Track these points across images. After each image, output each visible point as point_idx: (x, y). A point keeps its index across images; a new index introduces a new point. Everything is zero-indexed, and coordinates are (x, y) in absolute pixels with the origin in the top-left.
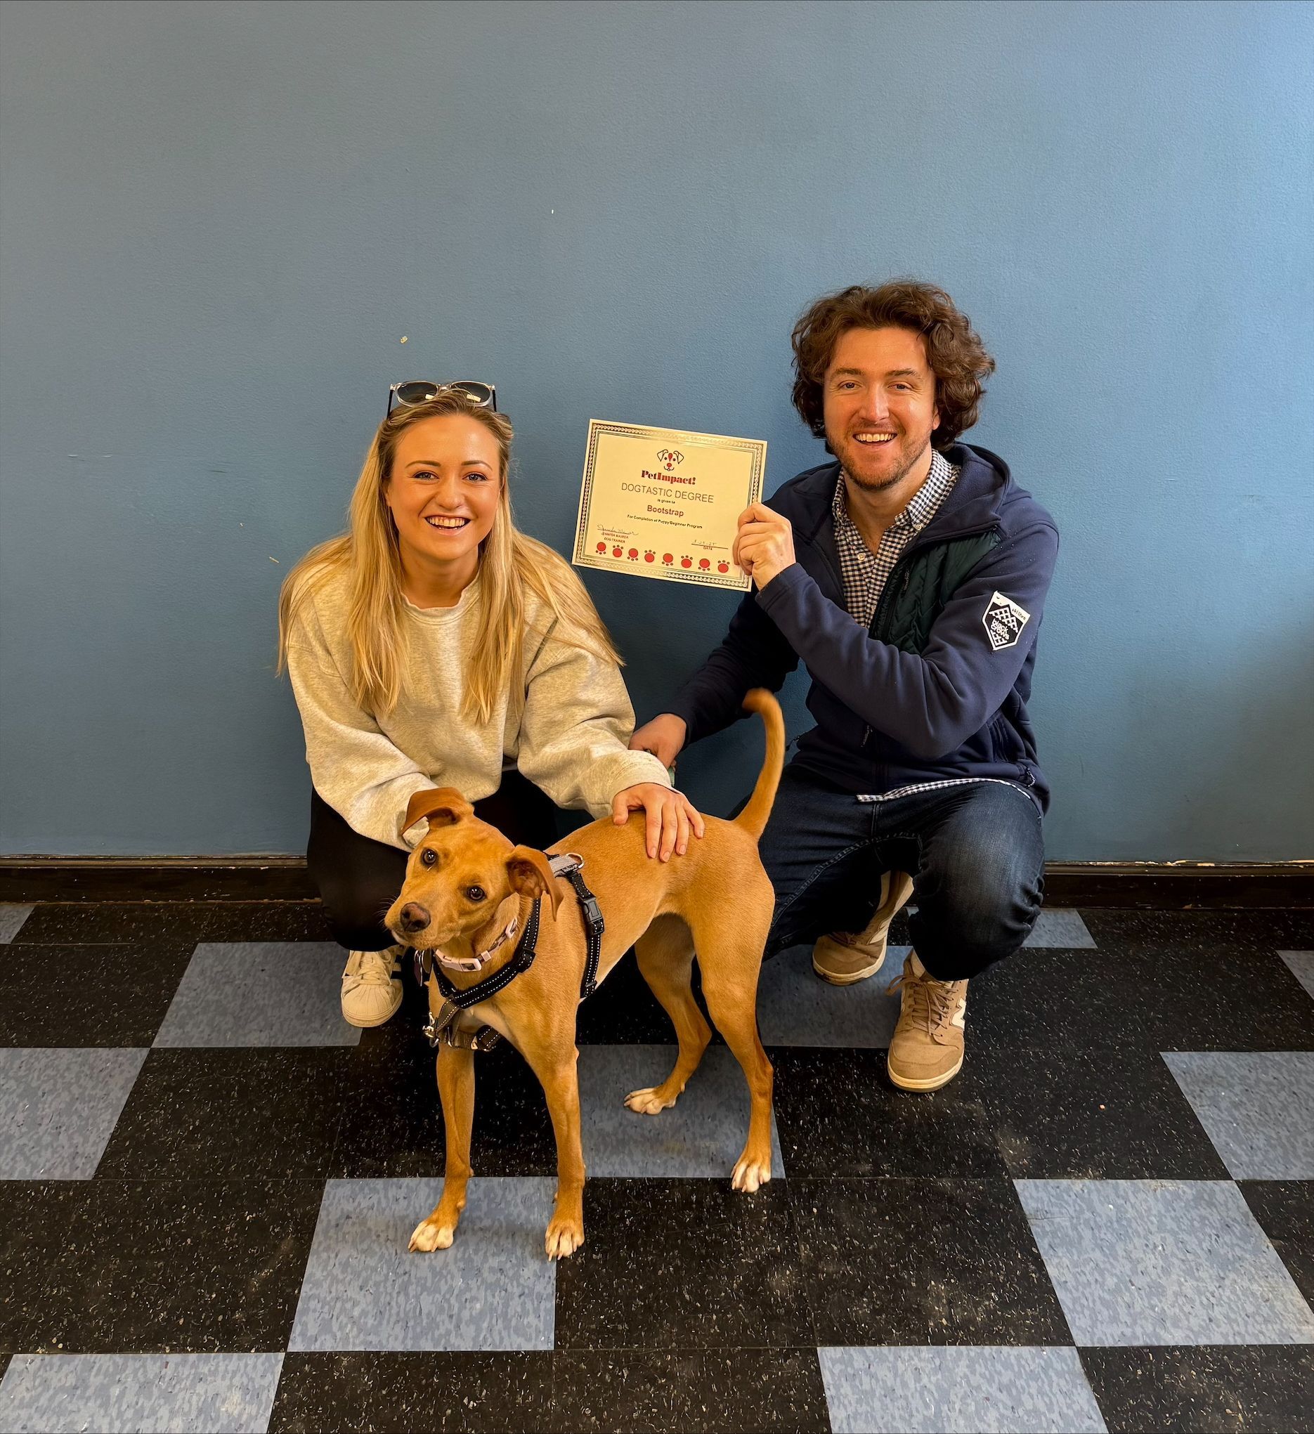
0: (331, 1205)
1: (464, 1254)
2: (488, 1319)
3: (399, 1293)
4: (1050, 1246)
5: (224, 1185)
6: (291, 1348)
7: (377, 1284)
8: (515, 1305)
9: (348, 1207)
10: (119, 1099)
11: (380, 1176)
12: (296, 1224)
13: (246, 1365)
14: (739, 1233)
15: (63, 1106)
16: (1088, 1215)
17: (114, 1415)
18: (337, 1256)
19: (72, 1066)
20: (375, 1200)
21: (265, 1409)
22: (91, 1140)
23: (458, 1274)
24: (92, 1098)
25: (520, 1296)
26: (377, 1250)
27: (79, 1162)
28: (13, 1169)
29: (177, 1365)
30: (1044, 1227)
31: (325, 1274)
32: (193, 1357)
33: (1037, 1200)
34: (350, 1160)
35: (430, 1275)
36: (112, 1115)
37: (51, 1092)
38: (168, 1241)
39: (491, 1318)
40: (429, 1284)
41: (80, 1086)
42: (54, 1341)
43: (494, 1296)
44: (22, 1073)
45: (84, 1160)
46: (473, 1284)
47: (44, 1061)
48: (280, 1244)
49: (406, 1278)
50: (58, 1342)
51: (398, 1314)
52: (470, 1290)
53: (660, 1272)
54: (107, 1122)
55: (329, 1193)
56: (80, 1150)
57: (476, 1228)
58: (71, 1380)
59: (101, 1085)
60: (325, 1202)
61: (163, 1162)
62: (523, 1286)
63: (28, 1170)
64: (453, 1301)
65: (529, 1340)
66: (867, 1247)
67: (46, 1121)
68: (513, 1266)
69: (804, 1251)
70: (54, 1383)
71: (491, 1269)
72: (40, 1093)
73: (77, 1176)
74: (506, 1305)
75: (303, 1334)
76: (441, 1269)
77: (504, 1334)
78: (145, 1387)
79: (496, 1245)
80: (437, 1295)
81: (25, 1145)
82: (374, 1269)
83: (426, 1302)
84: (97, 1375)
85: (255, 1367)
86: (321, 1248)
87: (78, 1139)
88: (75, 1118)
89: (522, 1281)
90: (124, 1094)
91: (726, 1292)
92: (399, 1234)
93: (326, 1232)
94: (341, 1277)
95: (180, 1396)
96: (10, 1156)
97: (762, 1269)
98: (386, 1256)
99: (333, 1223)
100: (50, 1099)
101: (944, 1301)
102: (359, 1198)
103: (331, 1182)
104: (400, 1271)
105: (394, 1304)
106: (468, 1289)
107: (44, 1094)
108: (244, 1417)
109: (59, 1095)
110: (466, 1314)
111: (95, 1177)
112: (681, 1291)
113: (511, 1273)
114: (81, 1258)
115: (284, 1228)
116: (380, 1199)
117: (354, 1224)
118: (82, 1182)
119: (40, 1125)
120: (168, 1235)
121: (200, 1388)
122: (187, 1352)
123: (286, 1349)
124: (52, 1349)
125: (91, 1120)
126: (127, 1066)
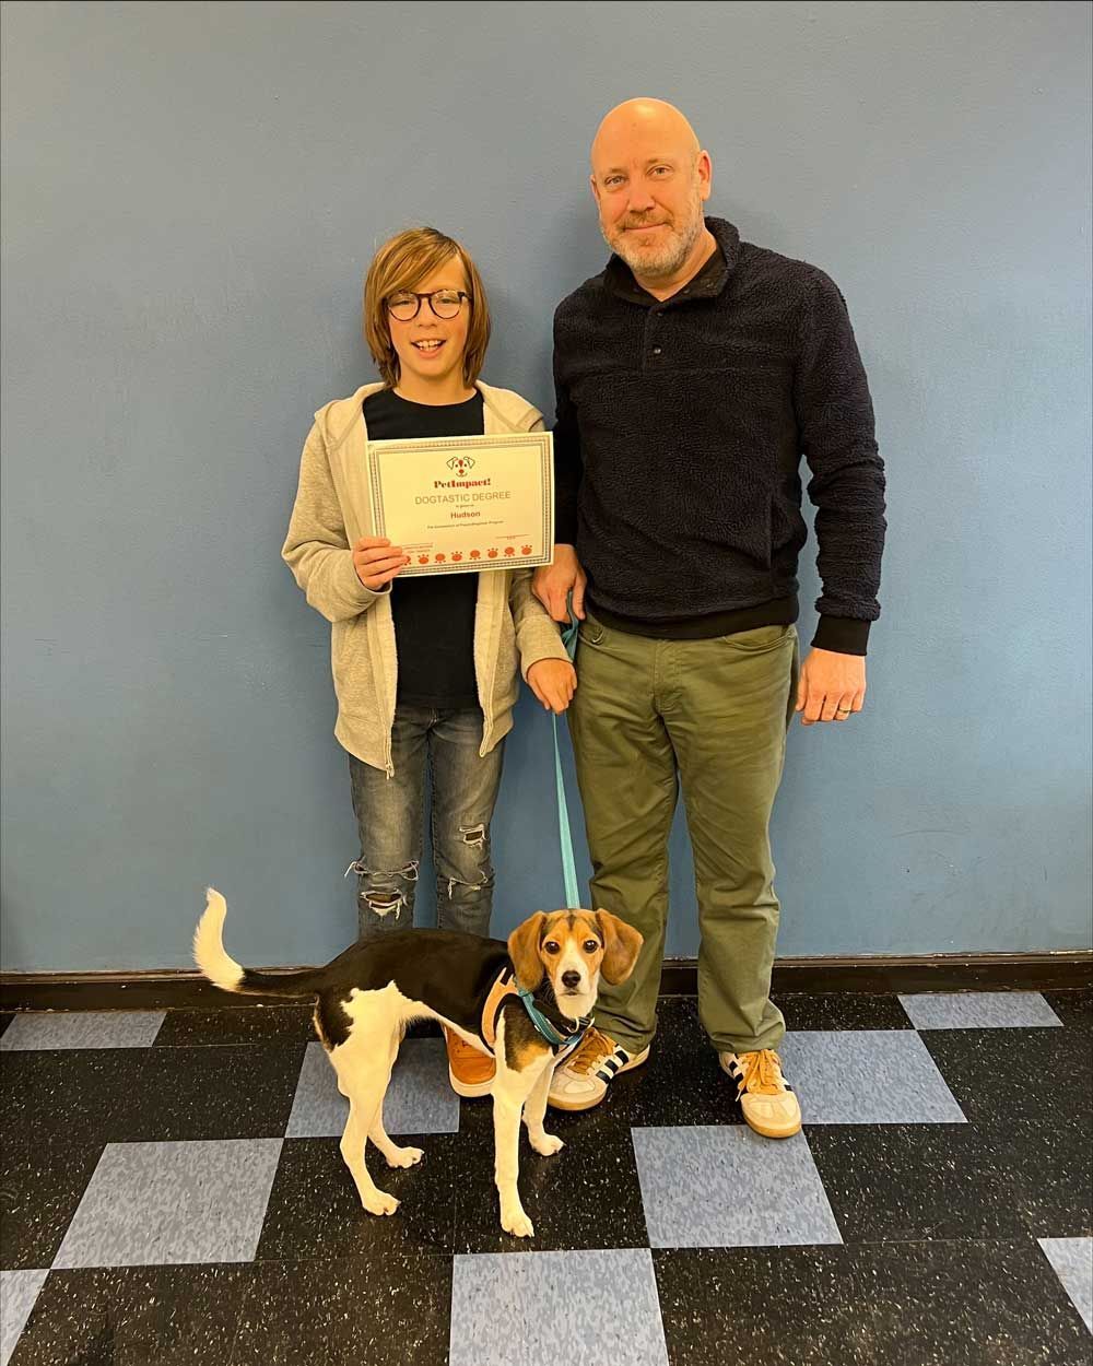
0: (461, 1278)
1: (583, 1320)
3: (534, 1360)
4: (1083, 1300)
5: (368, 1262)
7: (513, 1351)
9: (476, 1281)
10: (265, 1186)
11: (499, 1251)
12: (434, 1298)
14: (814, 1295)
15: (219, 1193)
18: (474, 1326)
19: (221, 1156)
20: (498, 1273)
22: (248, 1225)
23: (581, 1341)
24: (242, 1185)
25: (639, 1359)
26: (508, 1319)
27: (241, 1245)
28: (185, 1254)
30: (1073, 1284)
31: (467, 1342)
33: (1061, 1258)
34: (471, 1236)
35: (556, 1341)
36: (262, 1199)
37: (207, 1181)
38: (329, 1316)
41: (231, 1175)
43: (616, 1360)
44: (180, 1163)
45: (244, 1243)
47: (196, 1153)
48: (424, 1316)
49: (537, 1345)
52: (594, 1355)
53: (754, 1334)
54: (260, 1208)
55: (458, 1268)
56: (240, 1234)
57: (589, 1297)
59: (248, 1173)
60: (456, 1276)
61: (313, 1243)
62: (640, 1351)
63: (199, 1257)
66: (926, 1306)
67: (206, 1208)
68: (626, 1333)
69: (875, 1311)
71: (609, 1336)
72: (198, 1183)
73: (241, 1258)
76: (566, 1336)
79: (609, 1312)
80: (567, 1361)
81: (192, 1231)
82: (508, 1338)
86: (460, 1319)
87: (236, 1223)
88: (230, 1205)
89: (637, 1345)
90: (269, 1182)
91: (813, 1350)
92: (525, 1306)
93: (461, 1303)
94: (482, 1345)
96: (181, 1241)
97: (841, 1328)
98: (517, 1325)
99: (466, 1295)
100: (207, 1186)
101: (1003, 1355)
102: (485, 1272)
103: (457, 1258)
104: (531, 1338)
107: (201, 1183)
109: (214, 1183)
111: (257, 1258)
112: (775, 1350)
113: (626, 1338)
114: (256, 1336)
115: (426, 1301)
116: (502, 1273)
117: (484, 1295)
118: (246, 1263)
119: (202, 1212)
120: (327, 1310)
125: (245, 1206)
126: (267, 1156)
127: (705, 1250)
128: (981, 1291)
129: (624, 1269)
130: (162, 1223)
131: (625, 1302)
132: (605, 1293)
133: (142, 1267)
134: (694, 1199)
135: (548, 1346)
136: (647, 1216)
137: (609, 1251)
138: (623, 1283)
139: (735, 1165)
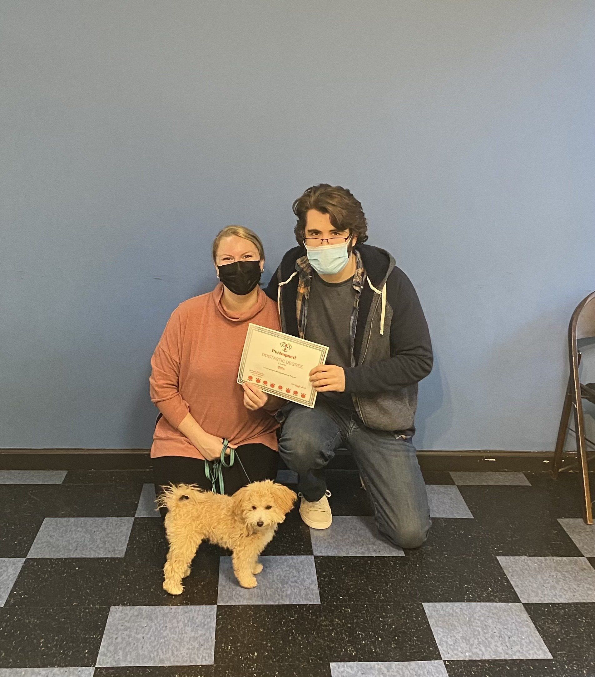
2: (293, 595)
4: (512, 575)
6: (218, 604)
8: (303, 592)
13: (203, 609)
16: (526, 567)
17: (156, 622)
19: (103, 523)
21: (214, 620)
22: (120, 546)
24: (115, 533)
25: (305, 589)
27: (117, 552)
28: (90, 554)
29: (175, 609)
30: (509, 570)
31: (226, 583)
32: (181, 607)
33: (507, 562)
35: (268, 584)
36: (126, 538)
37: (97, 531)
39: (295, 595)
40: (268, 586)
41: (109, 529)
42: (125, 603)
43: (294, 589)
44: (83, 525)
45: (119, 551)
46: (285, 586)
47: (91, 522)
48: (206, 576)
50: (127, 603)
51: (258, 594)
54: (125, 540)
55: (222, 561)
56: (116, 549)
57: (284, 571)
58: (136, 613)
59: (118, 529)
60: (221, 564)
62: (306, 587)
63: (97, 555)
64: (279, 590)
65: (311, 601)
68: (300, 581)
69: (415, 577)
70: (129, 615)
71: (292, 582)
72: (93, 532)
73: (117, 556)
74: (300, 592)
75: (223, 600)
76: (272, 582)
77: (301, 600)
78: (164, 615)
79: (292, 575)
81: (92, 547)
83: (269, 592)
84: (145, 611)
85: (206, 609)
86: (223, 577)
87: (113, 545)
88: (110, 539)
89: (305, 585)
90: (128, 532)
91: (385, 588)
93: (223, 572)
95: (180, 617)
96: (88, 550)
97: (399, 582)
99: (226, 569)
100: (98, 533)
103: (222, 557)
105: (255, 591)
106: (284, 587)
107: (94, 532)
108: (206, 623)
110: (284, 594)
111: (125, 556)
112: (368, 588)
113: (300, 583)
114: (128, 580)
115: (206, 571)
118: (120, 558)
119: (97, 541)
121: (186, 615)
122: (178, 605)
123: (217, 605)
124: (126, 605)
125: (117, 540)
126: (126, 523)
127: (339, 557)
128: (466, 572)
129: (301, 562)
130: (77, 544)
131: (300, 573)
132: (291, 570)
133: (70, 558)
134: (336, 540)
135: (264, 585)
136: (313, 545)
137: (293, 556)
138: (300, 567)
139: (358, 529)
